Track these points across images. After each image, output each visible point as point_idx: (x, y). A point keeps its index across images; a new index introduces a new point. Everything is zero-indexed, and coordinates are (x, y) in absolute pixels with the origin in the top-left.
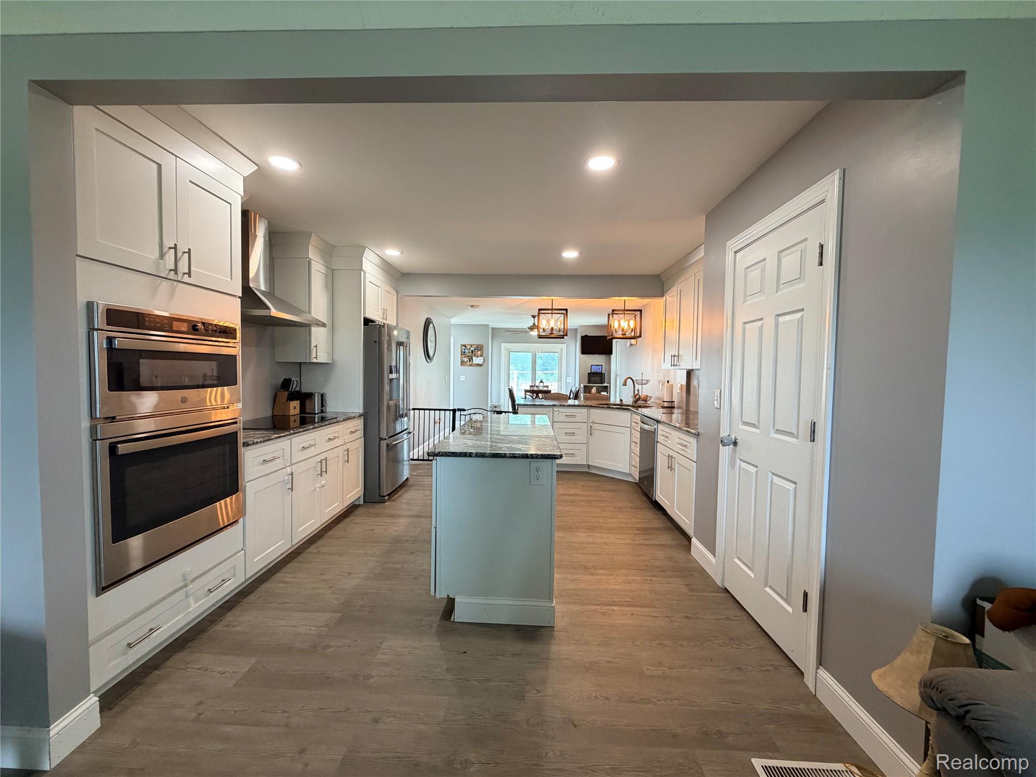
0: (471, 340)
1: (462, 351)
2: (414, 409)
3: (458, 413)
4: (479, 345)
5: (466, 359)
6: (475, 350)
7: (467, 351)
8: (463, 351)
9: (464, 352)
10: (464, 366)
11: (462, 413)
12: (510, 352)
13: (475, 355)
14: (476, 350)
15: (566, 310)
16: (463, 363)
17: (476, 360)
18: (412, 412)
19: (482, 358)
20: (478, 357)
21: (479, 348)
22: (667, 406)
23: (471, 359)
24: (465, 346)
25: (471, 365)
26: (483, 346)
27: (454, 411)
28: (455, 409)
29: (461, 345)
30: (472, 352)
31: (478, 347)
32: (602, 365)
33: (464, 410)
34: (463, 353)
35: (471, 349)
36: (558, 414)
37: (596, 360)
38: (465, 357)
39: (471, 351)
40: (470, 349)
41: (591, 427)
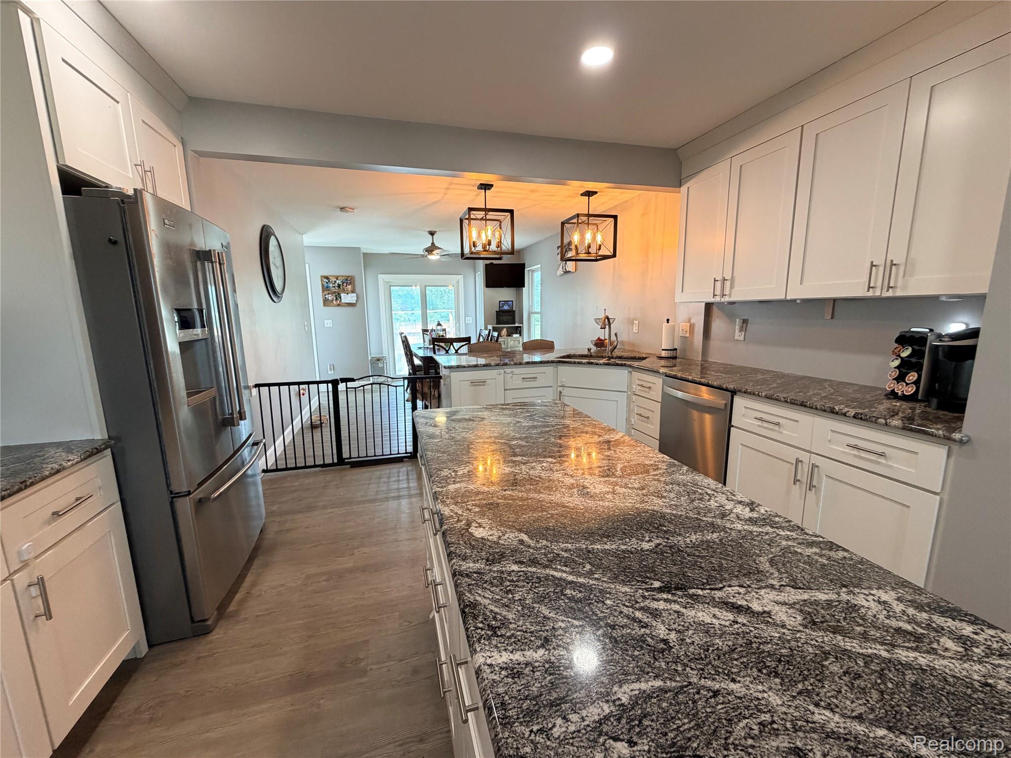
0: (336, 269)
1: (323, 285)
2: (258, 386)
3: (342, 387)
4: (349, 277)
5: (330, 297)
6: (343, 283)
7: (331, 285)
8: (326, 285)
9: (327, 287)
10: (328, 306)
11: (350, 384)
12: (390, 286)
13: (344, 291)
14: (345, 284)
15: (511, 212)
16: (326, 302)
17: (346, 298)
18: (255, 391)
19: (355, 294)
20: (348, 294)
21: (349, 281)
22: (666, 355)
23: (338, 297)
24: (327, 278)
25: (338, 305)
26: (354, 278)
27: (335, 383)
28: (337, 380)
29: (321, 276)
30: (339, 286)
31: (347, 279)
32: (512, 301)
33: (353, 380)
34: (325, 289)
35: (338, 281)
36: (512, 377)
37: (504, 294)
38: (329, 294)
39: (336, 285)
40: (335, 282)
41: (561, 392)
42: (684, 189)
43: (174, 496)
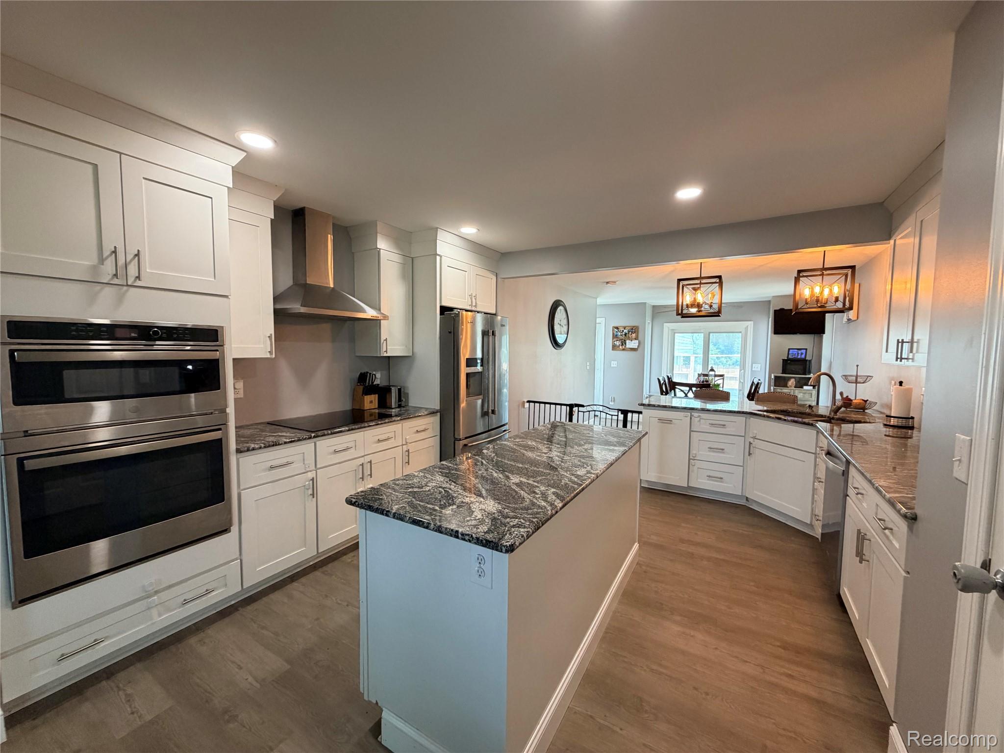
0: (623, 321)
1: (613, 333)
2: (529, 402)
3: (575, 409)
4: (634, 327)
5: (618, 343)
6: (629, 332)
7: (619, 334)
8: (615, 333)
9: (616, 336)
10: (615, 350)
11: (581, 409)
12: (675, 333)
13: (629, 339)
14: (630, 333)
15: (720, 277)
16: (614, 347)
17: (630, 344)
18: (527, 405)
19: (637, 341)
20: (632, 340)
21: (634, 330)
22: (896, 424)
23: (623, 343)
24: (617, 328)
25: (623, 350)
26: (638, 328)
27: (571, 406)
28: (573, 404)
29: (613, 327)
30: (626, 334)
31: (632, 329)
32: (806, 349)
33: (583, 406)
34: (615, 337)
35: (625, 331)
36: (700, 421)
37: (798, 342)
38: (617, 340)
39: (624, 333)
40: (623, 331)
41: (750, 443)
42: (892, 242)
43: (456, 440)
